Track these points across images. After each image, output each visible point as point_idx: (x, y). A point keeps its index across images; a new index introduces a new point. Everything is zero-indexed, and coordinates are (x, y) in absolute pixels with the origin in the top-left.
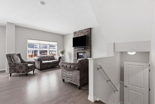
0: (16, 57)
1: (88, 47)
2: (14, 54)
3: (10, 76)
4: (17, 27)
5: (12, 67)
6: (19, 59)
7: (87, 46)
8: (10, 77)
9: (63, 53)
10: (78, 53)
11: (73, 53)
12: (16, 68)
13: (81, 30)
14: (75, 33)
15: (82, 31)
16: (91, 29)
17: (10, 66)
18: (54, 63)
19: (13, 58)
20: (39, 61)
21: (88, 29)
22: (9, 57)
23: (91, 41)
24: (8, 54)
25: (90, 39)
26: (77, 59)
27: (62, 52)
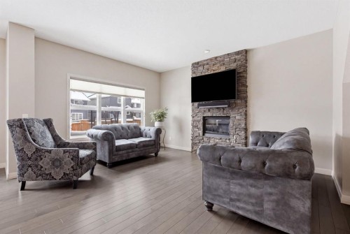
0: (39, 129)
1: (239, 101)
2: (32, 119)
3: (23, 188)
4: (41, 41)
5: (30, 162)
6: (49, 135)
7: (238, 99)
8: (20, 192)
9: (161, 117)
10: (205, 119)
11: (191, 118)
12: (40, 163)
13: (216, 58)
14: (196, 65)
15: (218, 59)
16: (246, 51)
17: (23, 159)
18: (144, 146)
19: (31, 133)
20: (105, 140)
21: (238, 53)
22: (18, 129)
23: (247, 86)
24: (14, 121)
25: (243, 80)
26: (204, 135)
27: (159, 117)
